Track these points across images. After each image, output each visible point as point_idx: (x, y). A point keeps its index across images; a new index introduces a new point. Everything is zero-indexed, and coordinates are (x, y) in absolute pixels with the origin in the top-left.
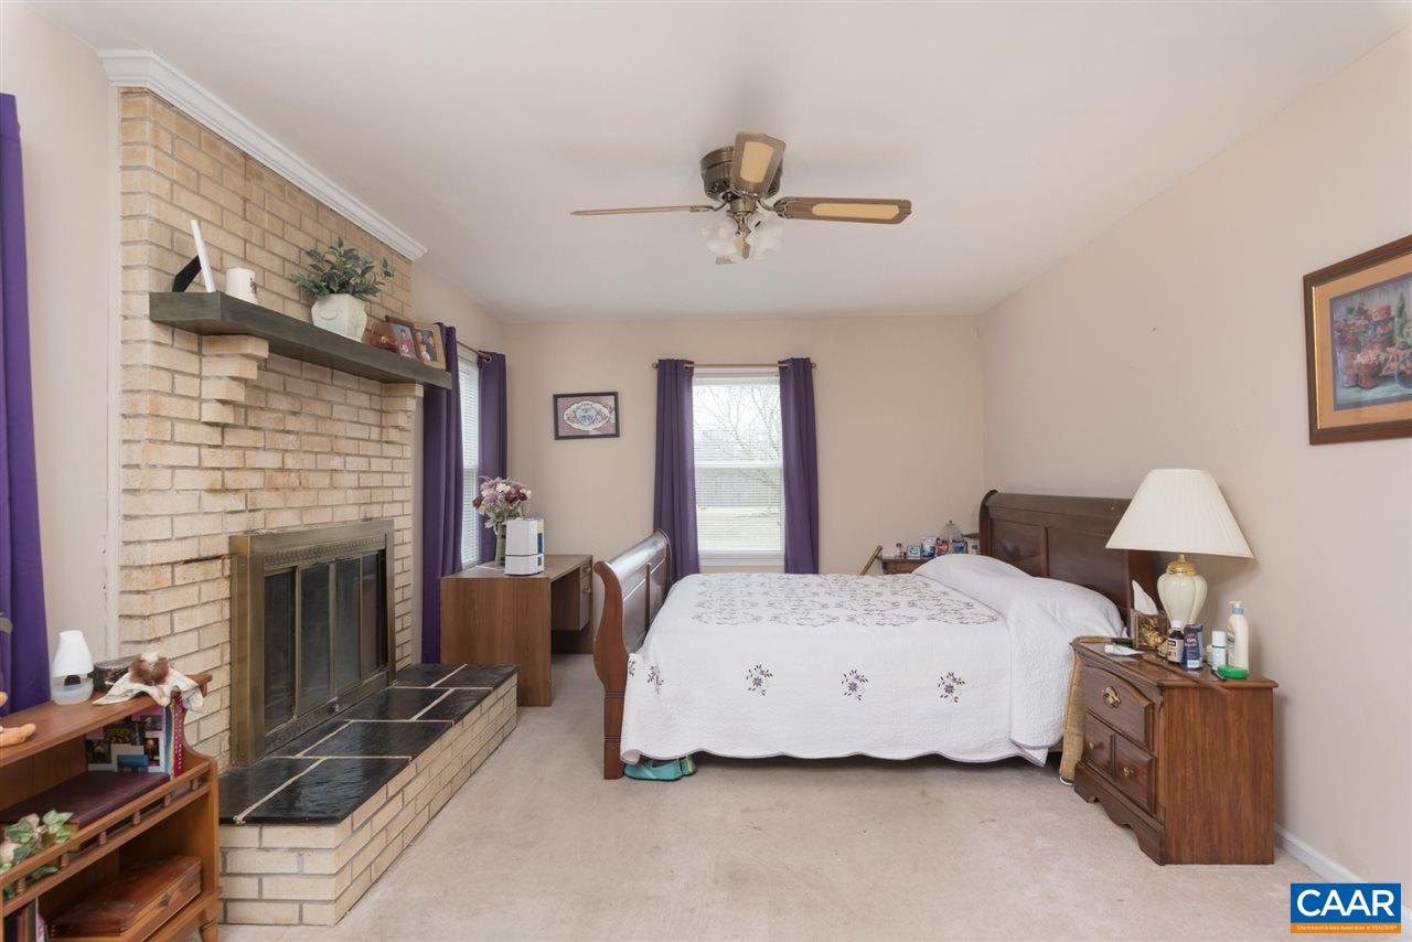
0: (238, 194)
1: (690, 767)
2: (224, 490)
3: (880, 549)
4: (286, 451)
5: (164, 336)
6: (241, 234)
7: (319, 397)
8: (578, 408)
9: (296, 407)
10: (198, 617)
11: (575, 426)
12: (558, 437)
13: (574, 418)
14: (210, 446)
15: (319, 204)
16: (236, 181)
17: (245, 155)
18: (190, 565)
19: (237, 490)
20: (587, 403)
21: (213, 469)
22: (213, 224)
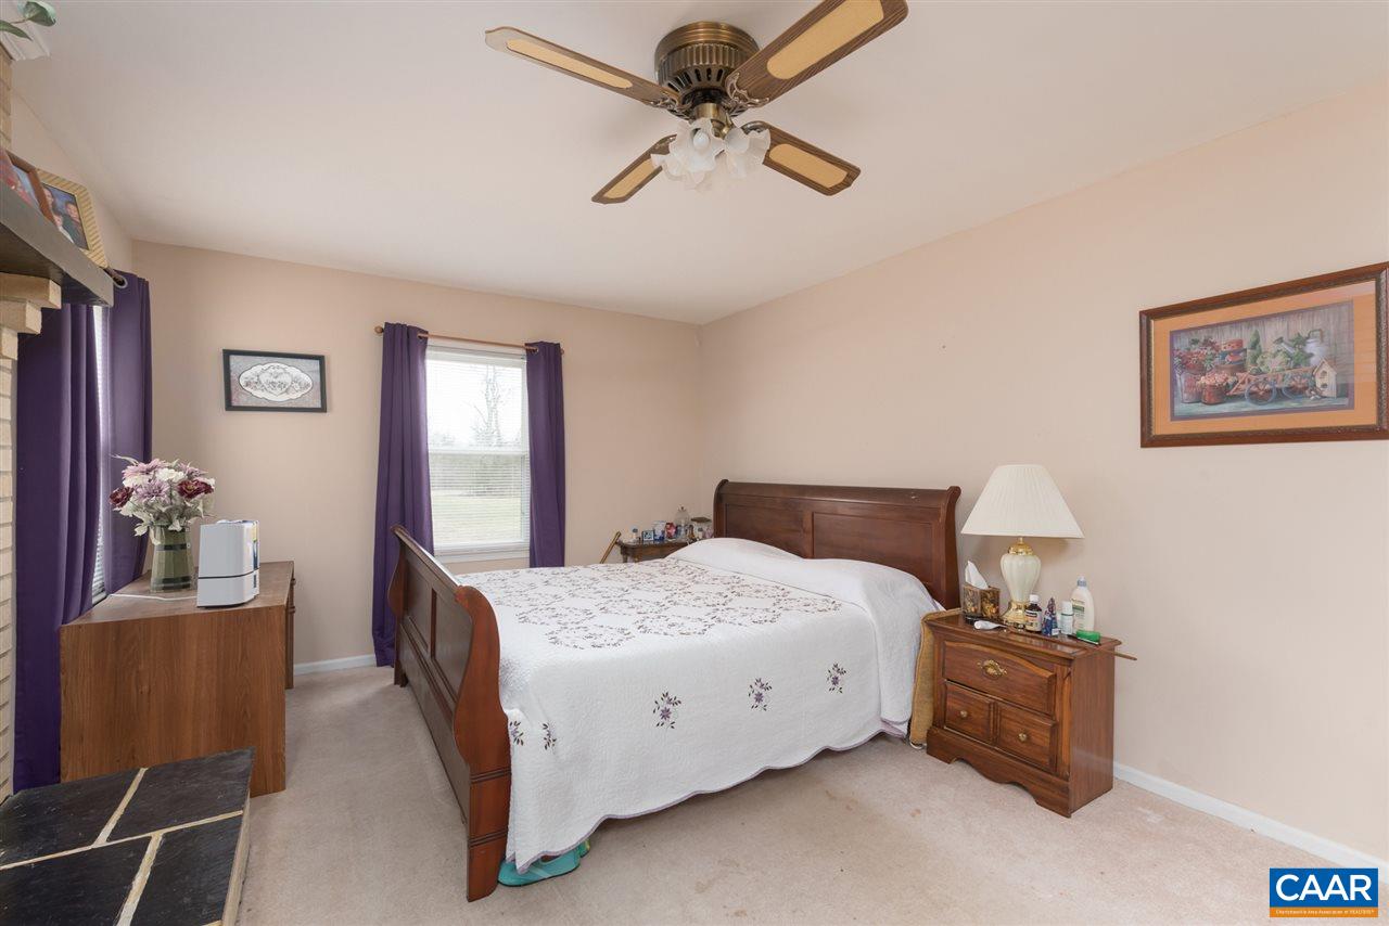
1: (587, 843)
3: (619, 534)
8: (263, 371)
11: (256, 393)
12: (230, 407)
13: (257, 384)
20: (277, 365)
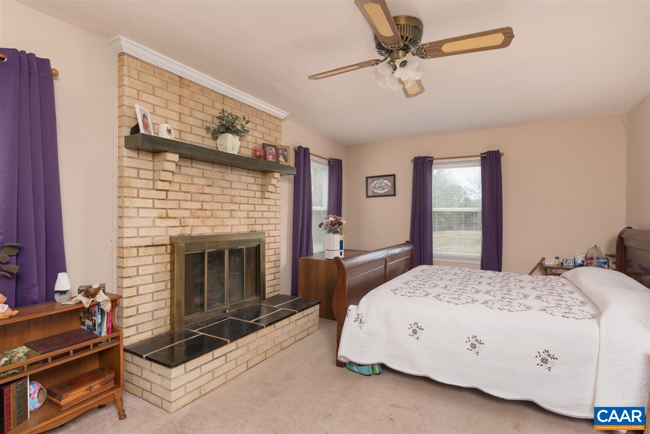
0: (176, 94)
1: (377, 370)
2: (167, 217)
3: (543, 259)
4: (204, 202)
5: (133, 154)
6: (177, 111)
7: (224, 179)
8: (377, 183)
9: (210, 183)
10: (152, 269)
11: (375, 191)
12: (368, 196)
13: (375, 188)
14: (159, 199)
15: (224, 96)
16: (176, 89)
17: (180, 77)
18: (147, 248)
19: (174, 218)
20: (381, 180)
21: (161, 209)
22: (161, 107)
